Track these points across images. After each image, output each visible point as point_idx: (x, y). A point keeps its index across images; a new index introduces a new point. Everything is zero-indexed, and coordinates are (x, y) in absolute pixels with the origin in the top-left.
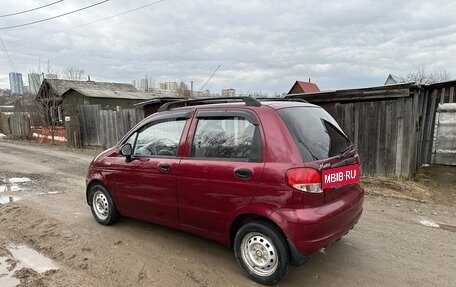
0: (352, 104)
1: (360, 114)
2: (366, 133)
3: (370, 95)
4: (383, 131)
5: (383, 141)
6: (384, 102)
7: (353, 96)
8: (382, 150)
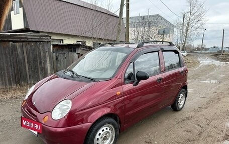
0: (21, 43)
1: (27, 49)
2: (31, 60)
3: (32, 39)
4: (40, 58)
5: (41, 63)
6: (39, 43)
7: (22, 38)
8: (41, 68)
